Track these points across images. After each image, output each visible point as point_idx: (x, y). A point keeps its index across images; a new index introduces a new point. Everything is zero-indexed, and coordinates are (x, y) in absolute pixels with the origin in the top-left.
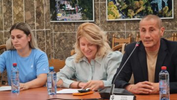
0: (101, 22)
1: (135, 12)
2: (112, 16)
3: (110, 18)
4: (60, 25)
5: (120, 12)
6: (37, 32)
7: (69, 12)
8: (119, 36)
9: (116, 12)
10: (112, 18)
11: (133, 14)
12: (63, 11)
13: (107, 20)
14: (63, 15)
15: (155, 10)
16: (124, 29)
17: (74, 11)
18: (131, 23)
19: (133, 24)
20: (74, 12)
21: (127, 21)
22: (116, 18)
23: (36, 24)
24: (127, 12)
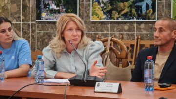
1: (119, 14)
2: (96, 17)
3: (94, 19)
4: (44, 25)
5: (104, 13)
6: (22, 24)
7: (53, 12)
8: (103, 37)
9: (101, 13)
10: (96, 19)
11: (117, 15)
12: (48, 10)
13: (91, 21)
14: (47, 14)
15: (139, 13)
16: (107, 30)
17: (59, 10)
18: (115, 25)
19: (117, 25)
20: (59, 12)
21: (111, 23)
22: (100, 19)
23: (22, 17)
24: (112, 13)
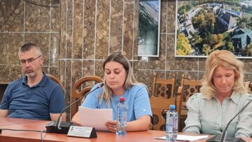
0: (168, 58)
1: (211, 48)
2: (182, 51)
3: (179, 54)
5: (192, 46)
8: (190, 77)
9: (188, 47)
10: (182, 54)
11: (209, 49)
13: (176, 56)
15: (238, 47)
16: (196, 68)
22: (187, 54)
23: (123, 53)
24: (202, 47)
